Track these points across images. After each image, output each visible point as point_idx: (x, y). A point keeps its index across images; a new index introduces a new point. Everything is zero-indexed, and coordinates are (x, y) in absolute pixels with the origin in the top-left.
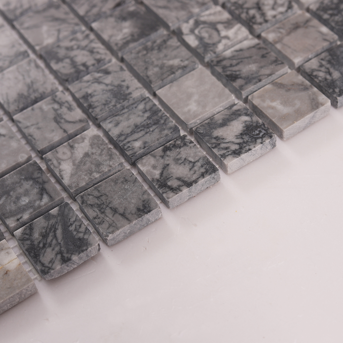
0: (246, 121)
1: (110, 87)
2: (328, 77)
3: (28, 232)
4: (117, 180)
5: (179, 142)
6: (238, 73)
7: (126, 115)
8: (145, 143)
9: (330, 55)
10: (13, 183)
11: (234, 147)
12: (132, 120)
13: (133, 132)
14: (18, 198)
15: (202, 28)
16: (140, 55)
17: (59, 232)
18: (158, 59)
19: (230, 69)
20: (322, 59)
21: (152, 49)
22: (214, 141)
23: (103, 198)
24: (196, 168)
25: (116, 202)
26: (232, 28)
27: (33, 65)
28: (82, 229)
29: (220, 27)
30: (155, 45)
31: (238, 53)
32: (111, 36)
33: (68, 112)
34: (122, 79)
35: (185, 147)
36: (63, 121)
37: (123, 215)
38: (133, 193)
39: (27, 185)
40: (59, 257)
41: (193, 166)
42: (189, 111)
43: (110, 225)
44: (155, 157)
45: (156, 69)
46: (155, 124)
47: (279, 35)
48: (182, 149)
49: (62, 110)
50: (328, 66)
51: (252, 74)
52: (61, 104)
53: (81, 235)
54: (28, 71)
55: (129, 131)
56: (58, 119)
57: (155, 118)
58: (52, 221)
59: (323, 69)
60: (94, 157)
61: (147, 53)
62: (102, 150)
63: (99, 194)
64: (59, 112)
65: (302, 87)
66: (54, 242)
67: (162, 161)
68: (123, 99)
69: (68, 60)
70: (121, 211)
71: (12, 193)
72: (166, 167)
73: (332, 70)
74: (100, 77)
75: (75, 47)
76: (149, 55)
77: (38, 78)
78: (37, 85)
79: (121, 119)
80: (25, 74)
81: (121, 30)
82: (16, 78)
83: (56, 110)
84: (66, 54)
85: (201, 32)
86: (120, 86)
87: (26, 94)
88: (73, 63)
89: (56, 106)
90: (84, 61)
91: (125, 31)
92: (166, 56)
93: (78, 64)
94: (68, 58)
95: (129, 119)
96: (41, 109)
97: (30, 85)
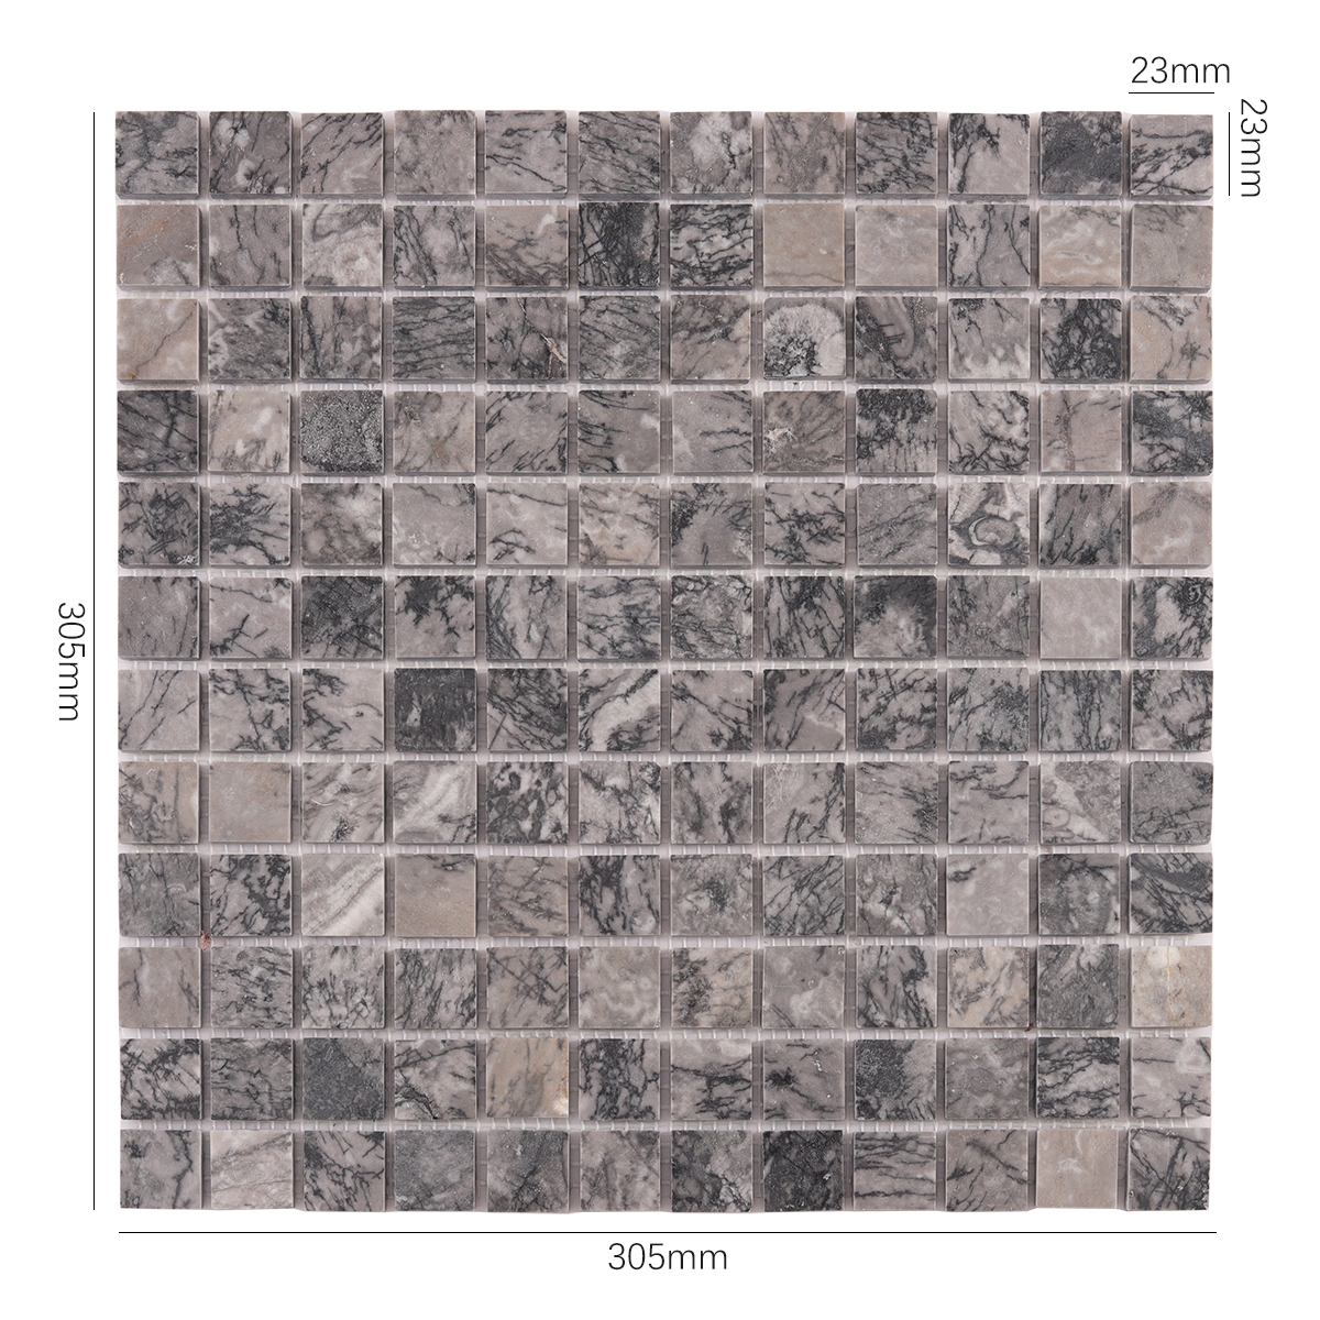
0: (1168, 594)
1: (991, 705)
2: (1174, 454)
3: (1141, 917)
4: (1142, 783)
5: (1140, 685)
6: (1086, 547)
7: (1052, 715)
8: (1112, 721)
9: (1142, 423)
10: (1058, 897)
11: (1194, 633)
12: (1064, 713)
13: (1085, 724)
14: (1085, 903)
15: (975, 531)
16: (962, 634)
17: (1167, 885)
18: (988, 619)
19: (1072, 550)
20: (1142, 439)
21: (965, 614)
22: (1168, 647)
23: (1156, 813)
24: (1191, 693)
25: (1173, 804)
26: (1004, 497)
27: (873, 770)
28: (1182, 860)
29: (990, 508)
30: (959, 606)
31: (1053, 521)
32: (898, 647)
33: (994, 775)
34: (990, 682)
35: (1153, 683)
36: (1003, 790)
37: (1195, 808)
38: (1174, 779)
39: (1072, 882)
40: (1198, 902)
41: (1187, 693)
42: (1102, 641)
43: (1199, 828)
44: (1141, 724)
45: (1004, 632)
46: (1092, 692)
47: (1061, 452)
48: (1153, 689)
49: (984, 781)
50: (1157, 440)
51: (1102, 534)
52: (973, 776)
53: (1188, 865)
54: (881, 782)
55: (1078, 727)
56: (996, 793)
57: (1082, 686)
58: (1147, 884)
59: (1157, 450)
60: (1089, 787)
61: (967, 624)
62: (1086, 773)
63: (1148, 815)
64: (985, 785)
65: (1166, 495)
66: (1175, 897)
67: (1153, 721)
68: (1023, 701)
69: (900, 725)
70: (1188, 806)
71: (1071, 906)
72: (1164, 722)
73: (1167, 442)
74: (963, 704)
75: (882, 701)
76: (971, 625)
77: (904, 777)
78: (916, 786)
79: (1053, 723)
80: (883, 788)
81: (897, 627)
82: (881, 804)
83: (979, 788)
84: (887, 720)
85: (980, 537)
86: (998, 692)
87: (921, 807)
88: (910, 720)
89: (973, 783)
90: (918, 706)
91: (902, 623)
92: (990, 607)
93: (918, 716)
94: (895, 722)
95: (1061, 715)
96: (961, 803)
97: (910, 794)
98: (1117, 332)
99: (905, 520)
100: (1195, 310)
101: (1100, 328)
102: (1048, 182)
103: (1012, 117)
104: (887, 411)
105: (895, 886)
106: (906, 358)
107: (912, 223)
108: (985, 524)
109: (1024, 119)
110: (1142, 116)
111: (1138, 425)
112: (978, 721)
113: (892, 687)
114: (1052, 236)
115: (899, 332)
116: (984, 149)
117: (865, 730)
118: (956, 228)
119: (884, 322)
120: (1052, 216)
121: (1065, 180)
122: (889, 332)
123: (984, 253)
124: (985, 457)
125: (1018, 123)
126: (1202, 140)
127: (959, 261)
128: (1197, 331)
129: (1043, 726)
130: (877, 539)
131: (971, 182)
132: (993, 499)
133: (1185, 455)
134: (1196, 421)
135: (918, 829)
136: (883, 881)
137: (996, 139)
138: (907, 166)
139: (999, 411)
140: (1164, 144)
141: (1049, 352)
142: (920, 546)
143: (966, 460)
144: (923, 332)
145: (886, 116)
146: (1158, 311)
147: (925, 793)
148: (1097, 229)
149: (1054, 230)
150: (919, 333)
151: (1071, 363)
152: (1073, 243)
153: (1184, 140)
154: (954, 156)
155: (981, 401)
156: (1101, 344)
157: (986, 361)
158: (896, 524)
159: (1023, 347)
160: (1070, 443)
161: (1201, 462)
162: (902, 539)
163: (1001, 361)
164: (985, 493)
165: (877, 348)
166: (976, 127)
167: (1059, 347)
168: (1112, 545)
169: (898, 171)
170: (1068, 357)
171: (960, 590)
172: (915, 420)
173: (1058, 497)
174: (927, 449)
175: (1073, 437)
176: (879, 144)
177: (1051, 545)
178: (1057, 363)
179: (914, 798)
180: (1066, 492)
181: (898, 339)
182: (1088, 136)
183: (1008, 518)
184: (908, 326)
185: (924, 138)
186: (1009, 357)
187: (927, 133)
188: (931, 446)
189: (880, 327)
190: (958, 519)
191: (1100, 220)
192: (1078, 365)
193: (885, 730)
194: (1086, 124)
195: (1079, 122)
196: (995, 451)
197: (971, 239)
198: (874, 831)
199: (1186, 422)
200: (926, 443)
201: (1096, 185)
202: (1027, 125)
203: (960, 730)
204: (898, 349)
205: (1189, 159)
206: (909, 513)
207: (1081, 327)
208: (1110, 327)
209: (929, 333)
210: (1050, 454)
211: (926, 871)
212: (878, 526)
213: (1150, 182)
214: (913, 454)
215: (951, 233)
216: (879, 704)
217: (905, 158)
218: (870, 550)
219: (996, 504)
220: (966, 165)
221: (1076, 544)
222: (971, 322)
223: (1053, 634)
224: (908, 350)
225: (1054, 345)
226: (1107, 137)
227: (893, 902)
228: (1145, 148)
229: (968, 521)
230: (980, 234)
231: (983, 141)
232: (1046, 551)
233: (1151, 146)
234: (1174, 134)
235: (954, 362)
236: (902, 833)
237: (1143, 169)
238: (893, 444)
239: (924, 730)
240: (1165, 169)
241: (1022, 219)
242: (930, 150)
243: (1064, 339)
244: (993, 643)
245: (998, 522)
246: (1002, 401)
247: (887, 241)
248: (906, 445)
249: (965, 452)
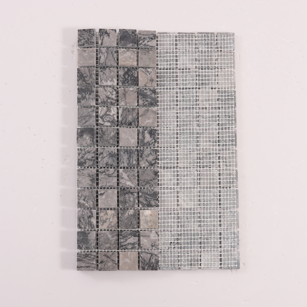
0: (147, 132)
1: (108, 156)
2: (148, 102)
3: (142, 204)
4: (142, 174)
5: (141, 152)
6: (129, 122)
7: (122, 159)
8: (135, 160)
9: (141, 95)
10: (123, 199)
11: (153, 141)
12: (125, 158)
13: (129, 161)
14: (130, 200)
15: (105, 118)
16: (102, 140)
17: (148, 196)
18: (108, 137)
19: (126, 122)
20: (141, 99)
21: (103, 136)
22: (148, 144)
23: (145, 180)
24: (153, 154)
25: (149, 178)
26: (111, 110)
27: (81, 171)
28: (151, 191)
29: (108, 113)
30: (101, 134)
31: (122, 116)
32: (86, 143)
33: (109, 172)
34: (108, 151)
35: (144, 152)
36: (111, 175)
37: (154, 179)
38: (149, 173)
39: (127, 196)
40: (155, 200)
41: (152, 154)
42: (133, 142)
43: (155, 184)
44: (141, 161)
45: (111, 140)
46: (131, 154)
47: (124, 101)
48: (144, 153)
49: (107, 173)
50: (145, 99)
51: (133, 119)
52: (104, 172)
53: (152, 192)
54: (83, 173)
55: (128, 161)
56: (109, 176)
57: (129, 152)
58: (143, 196)
59: (145, 101)
60: (130, 175)
61: (103, 138)
62: (130, 171)
63: (143, 181)
64: (107, 174)
65: (147, 111)
66: (149, 199)
67: (144, 160)
68: (115, 156)
69: (87, 161)
70: (152, 179)
71: (127, 201)
72: (147, 160)
73: (147, 99)
74: (102, 156)
75: (83, 155)
76: (104, 138)
77: (88, 172)
78: (91, 174)
79: (122, 160)
80: (83, 174)
81: (86, 139)
82: (83, 178)
83: (106, 174)
84: (84, 159)
85: (106, 119)
86: (110, 153)
87: (92, 179)
88: (89, 160)
89: (104, 173)
90: (91, 156)
91: (87, 138)
92: (108, 134)
93: (91, 159)
94: (86, 160)
95: (124, 159)
96: (102, 178)
97: (89, 176)
98: (136, 76)
99: (88, 116)
100: (153, 71)
101: (132, 75)
102: (121, 44)
103: (113, 30)
104: (84, 92)
105: (86, 196)
106: (88, 81)
107: (89, 52)
108: (107, 116)
109: (115, 30)
110: (141, 31)
111: (140, 96)
112: (106, 160)
113: (85, 152)
114: (122, 55)
115: (87, 75)
116: (107, 36)
117: (79, 162)
118: (100, 53)
119: (83, 73)
120: (122, 51)
121: (124, 43)
122: (84, 75)
123: (107, 58)
124: (107, 102)
125: (114, 31)
126: (154, 36)
127: (101, 60)
128: (153, 76)
129: (120, 161)
130: (82, 120)
131: (104, 43)
132: (108, 111)
133: (151, 102)
134: (153, 95)
135: (91, 184)
136: (83, 195)
137: (109, 34)
138: (89, 40)
139: (110, 92)
140: (146, 37)
141: (121, 80)
142: (91, 121)
143: (103, 102)
144: (92, 75)
145: (84, 30)
146: (144, 72)
147: (93, 175)
148: (131, 54)
149: (122, 54)
150: (91, 75)
151: (126, 82)
152: (126, 57)
153: (150, 36)
154: (100, 38)
155: (106, 90)
156: (132, 78)
157: (107, 81)
158: (86, 117)
159: (115, 78)
160: (126, 99)
161: (154, 104)
162: (87, 120)
163: (110, 81)
164: (107, 110)
165: (82, 79)
166: (105, 32)
167: (123, 79)
168: (135, 121)
169: (86, 41)
170: (125, 81)
171: (102, 131)
172: (90, 94)
173: (123, 111)
174: (93, 100)
175: (126, 98)
176: (82, 36)
177: (122, 121)
178: (123, 82)
179: (90, 177)
180: (125, 110)
181: (86, 77)
182: (129, 34)
183: (112, 115)
184: (88, 74)
185: (92, 34)
186: (112, 80)
187: (93, 33)
188: (94, 100)
189: (82, 74)
190: (101, 115)
191: (132, 52)
192: (127, 82)
193: (84, 162)
194: (129, 32)
195: (127, 31)
196: (109, 101)
197: (104, 55)
198: (81, 184)
199: (151, 95)
200: (92, 99)
201: (131, 45)
202: (116, 32)
203: (101, 162)
204: (86, 79)
205: (151, 40)
206: (89, 114)
207: (128, 74)
208: (134, 75)
209: (93, 75)
210: (121, 101)
211: (93, 193)
212: (82, 117)
213: (142, 44)
214: (90, 102)
215: (99, 54)
216: (82, 156)
217: (88, 39)
218: (80, 122)
219: (109, 112)
220: (102, 40)
221: (127, 121)
222: (104, 73)
223: (122, 141)
224: (89, 79)
225: (122, 78)
226: (133, 35)
227: (86, 200)
228: (141, 37)
229: (103, 116)
230: (106, 54)
231: (106, 35)
232: (120, 123)
233: (143, 37)
234: (148, 34)
235: (100, 81)
236: (88, 184)
237: (141, 42)
238: (85, 99)
239: (92, 162)
240: (146, 42)
241: (115, 51)
242: (93, 37)
243: (124, 77)
244: (109, 142)
245: (110, 116)
246: (110, 90)
247: (84, 56)
248: (88, 100)
249: (102, 101)
